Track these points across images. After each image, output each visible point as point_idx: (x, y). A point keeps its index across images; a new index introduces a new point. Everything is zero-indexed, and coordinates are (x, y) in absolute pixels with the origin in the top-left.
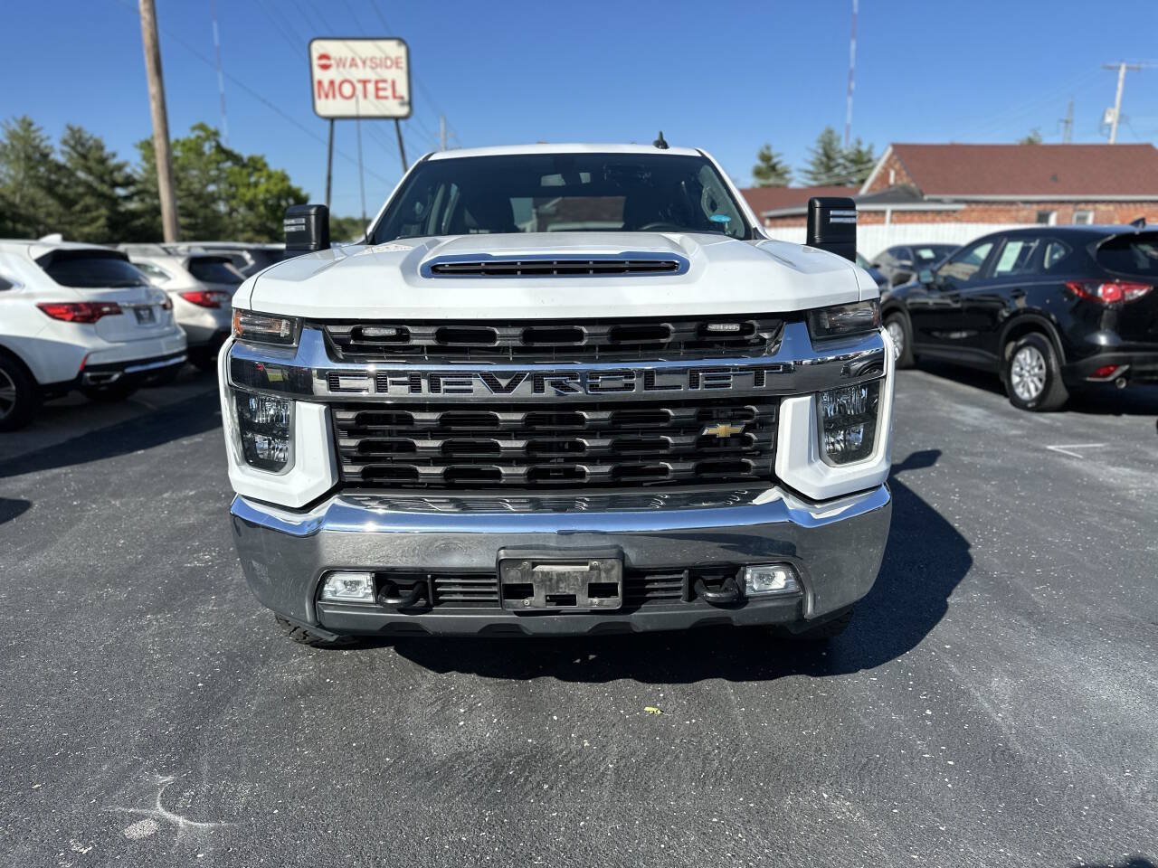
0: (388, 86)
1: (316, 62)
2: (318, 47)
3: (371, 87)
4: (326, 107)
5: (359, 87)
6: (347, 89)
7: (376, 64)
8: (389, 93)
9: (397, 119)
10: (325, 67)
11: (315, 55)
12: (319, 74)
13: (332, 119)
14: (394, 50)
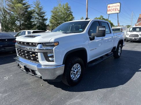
0: (117, 9)
1: (108, 7)
2: (108, 5)
3: (115, 10)
4: (108, 13)
5: (113, 10)
6: (111, 10)
7: (115, 6)
8: (117, 10)
9: (118, 13)
10: (109, 8)
11: (108, 6)
12: (108, 9)
13: (109, 14)
14: (119, 4)
